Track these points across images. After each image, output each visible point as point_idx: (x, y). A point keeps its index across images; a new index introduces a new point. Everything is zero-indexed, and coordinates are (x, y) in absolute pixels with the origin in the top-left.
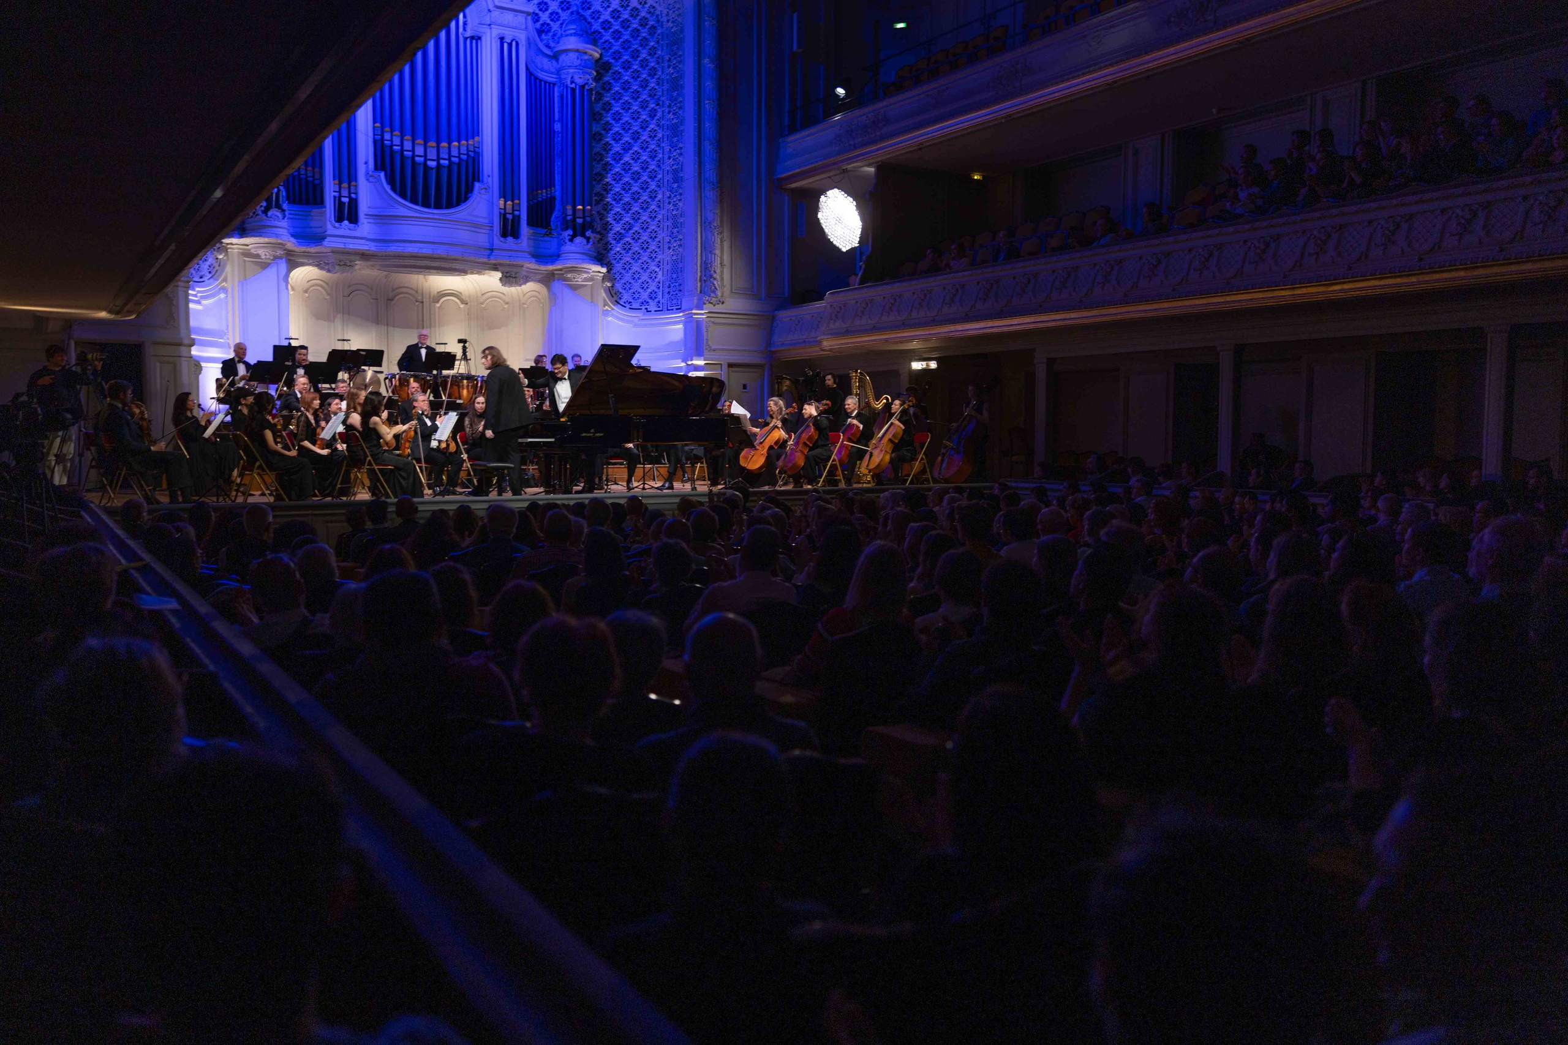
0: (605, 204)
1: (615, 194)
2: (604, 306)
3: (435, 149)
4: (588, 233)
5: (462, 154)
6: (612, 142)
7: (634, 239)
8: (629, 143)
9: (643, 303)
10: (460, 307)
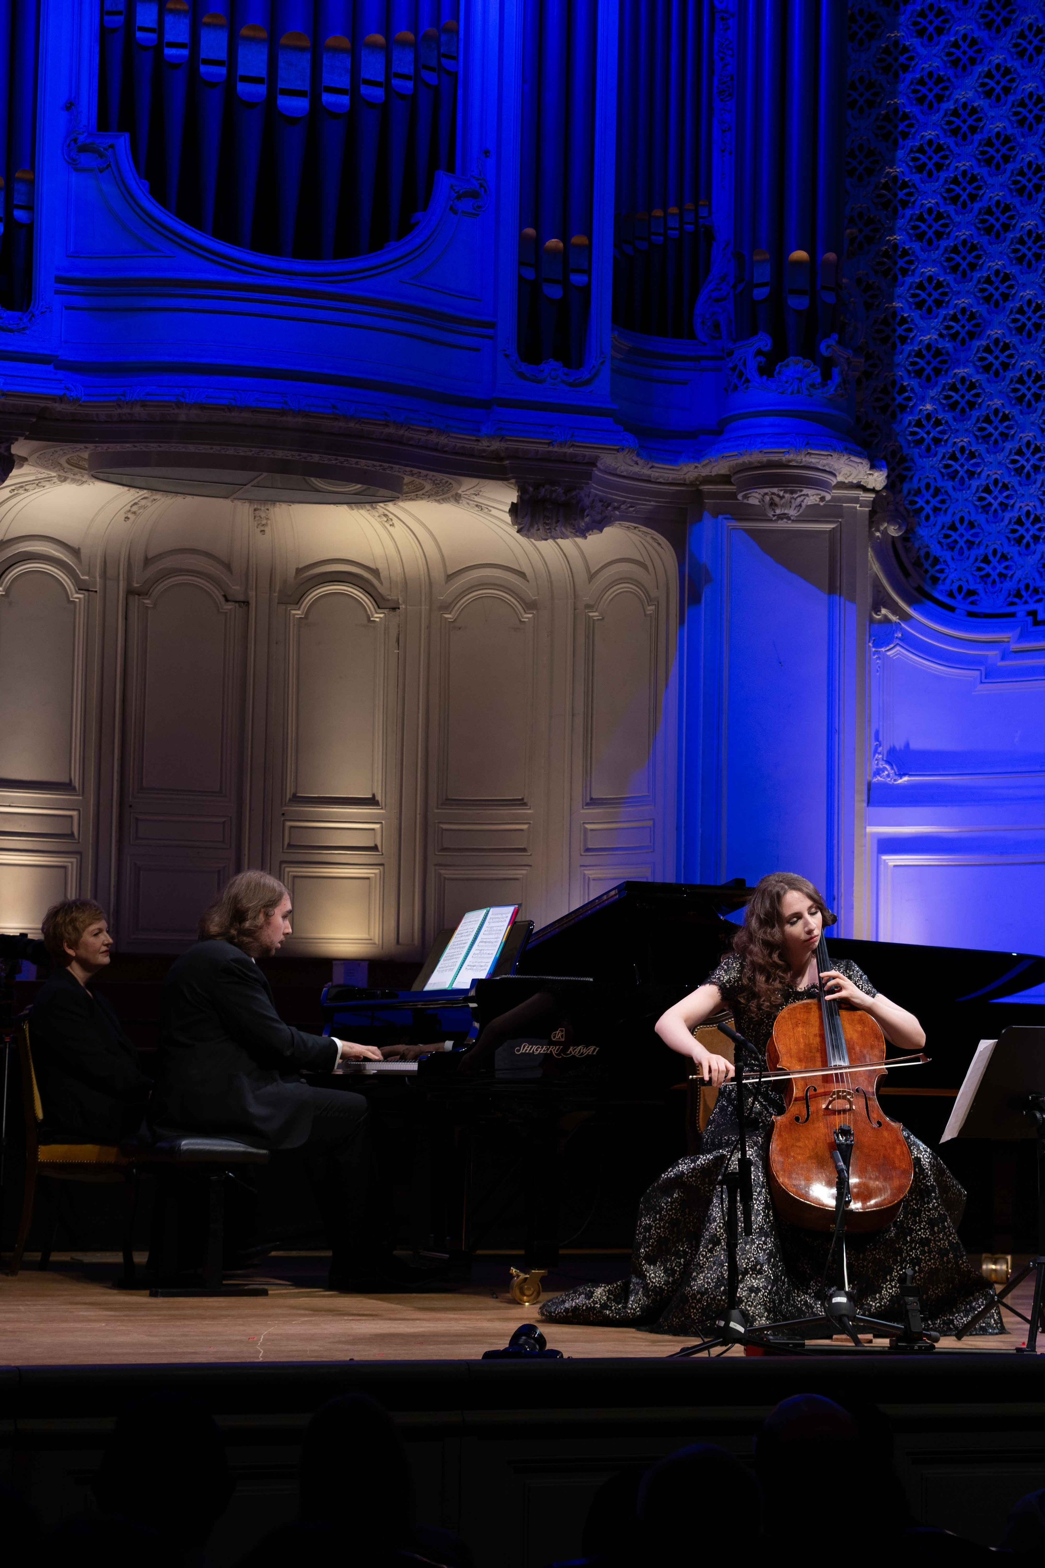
0: (886, 254)
1: (921, 218)
2: (877, 611)
3: (308, 56)
4: (828, 347)
5: (398, 76)
6: (912, 42)
7: (987, 368)
8: (974, 42)
9: (1018, 595)
10: (369, 621)
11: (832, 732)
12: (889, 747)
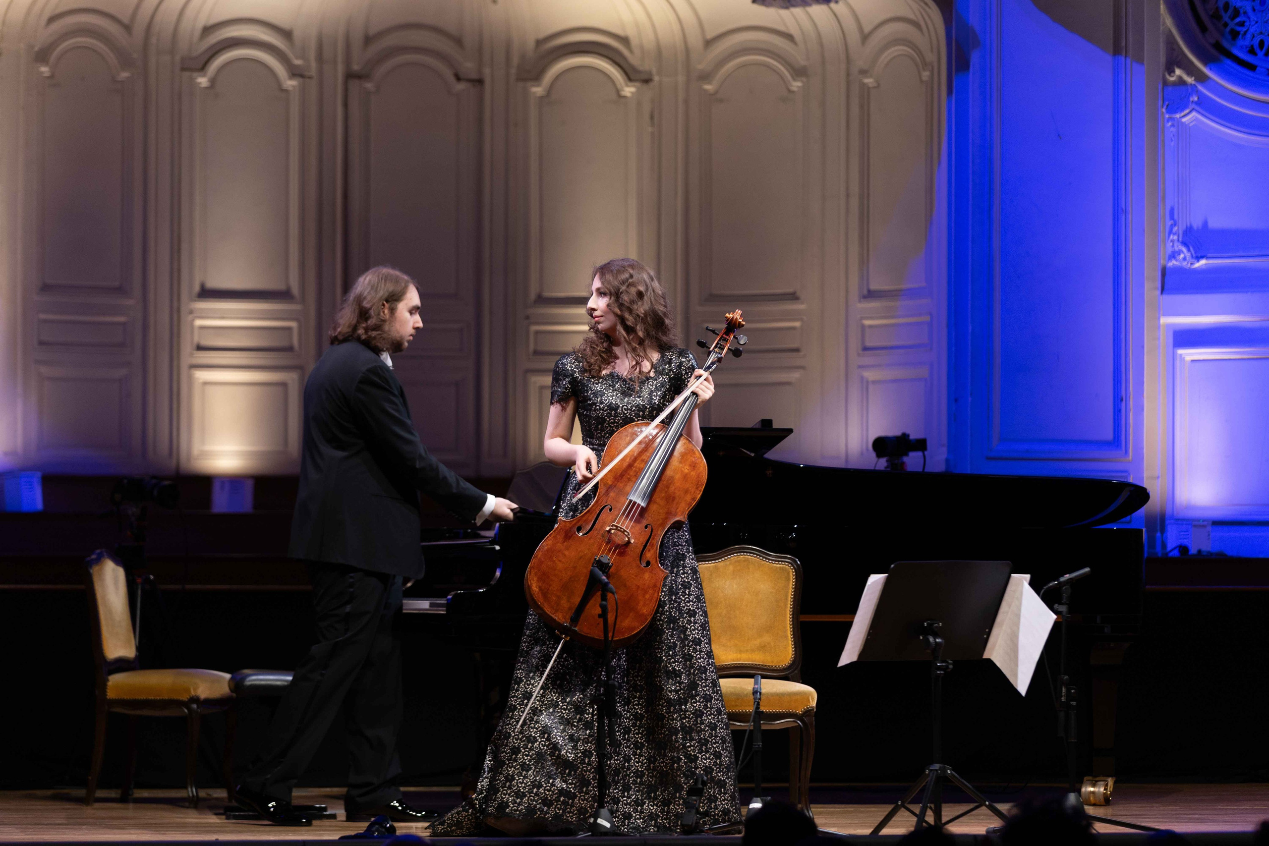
10: (620, 96)
11: (1118, 212)
12: (1185, 227)
